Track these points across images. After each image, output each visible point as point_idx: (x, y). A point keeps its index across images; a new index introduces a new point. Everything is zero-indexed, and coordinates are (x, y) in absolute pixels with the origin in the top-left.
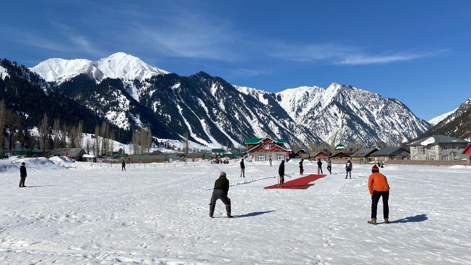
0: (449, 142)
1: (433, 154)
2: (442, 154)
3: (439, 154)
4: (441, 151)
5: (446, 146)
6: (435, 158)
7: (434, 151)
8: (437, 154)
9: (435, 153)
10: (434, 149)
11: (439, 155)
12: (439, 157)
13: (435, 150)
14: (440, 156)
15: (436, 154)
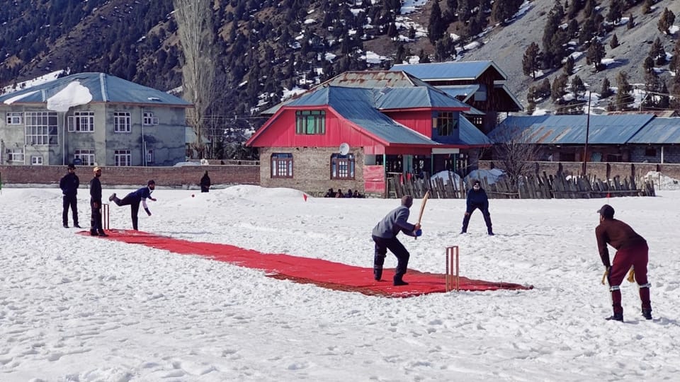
0: (136, 101)
1: (87, 144)
2: (114, 146)
3: (109, 144)
4: (112, 133)
5: (128, 114)
6: (89, 157)
7: (89, 130)
8: (101, 143)
9: (93, 140)
10: (89, 124)
11: (107, 147)
12: (107, 152)
13: (92, 129)
14: (109, 151)
15: (96, 144)
